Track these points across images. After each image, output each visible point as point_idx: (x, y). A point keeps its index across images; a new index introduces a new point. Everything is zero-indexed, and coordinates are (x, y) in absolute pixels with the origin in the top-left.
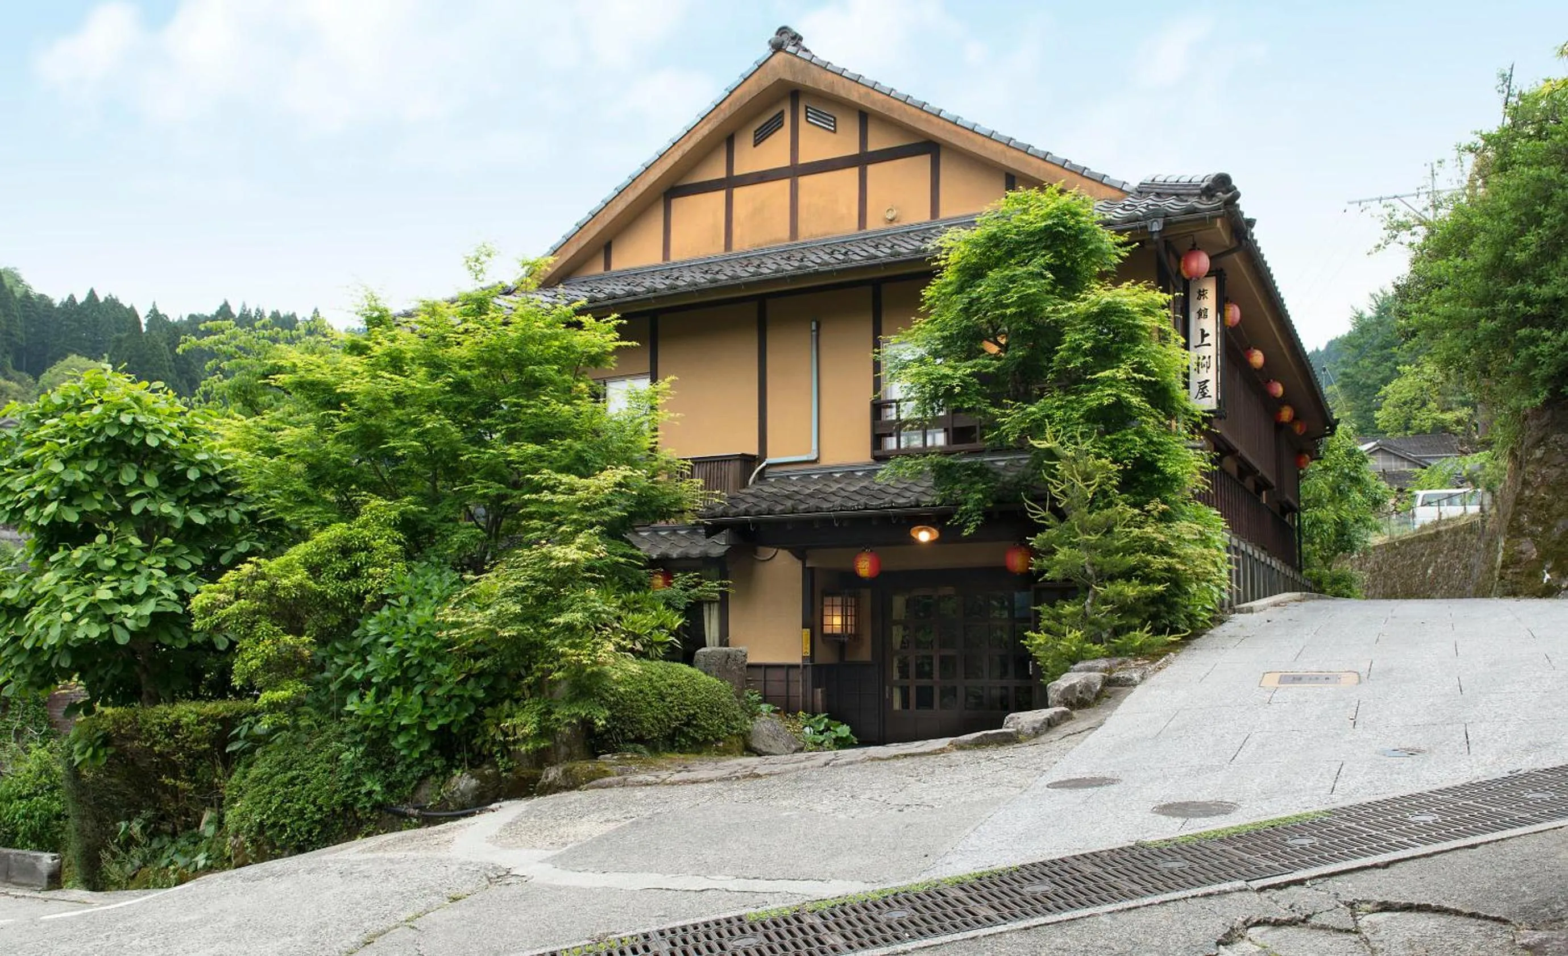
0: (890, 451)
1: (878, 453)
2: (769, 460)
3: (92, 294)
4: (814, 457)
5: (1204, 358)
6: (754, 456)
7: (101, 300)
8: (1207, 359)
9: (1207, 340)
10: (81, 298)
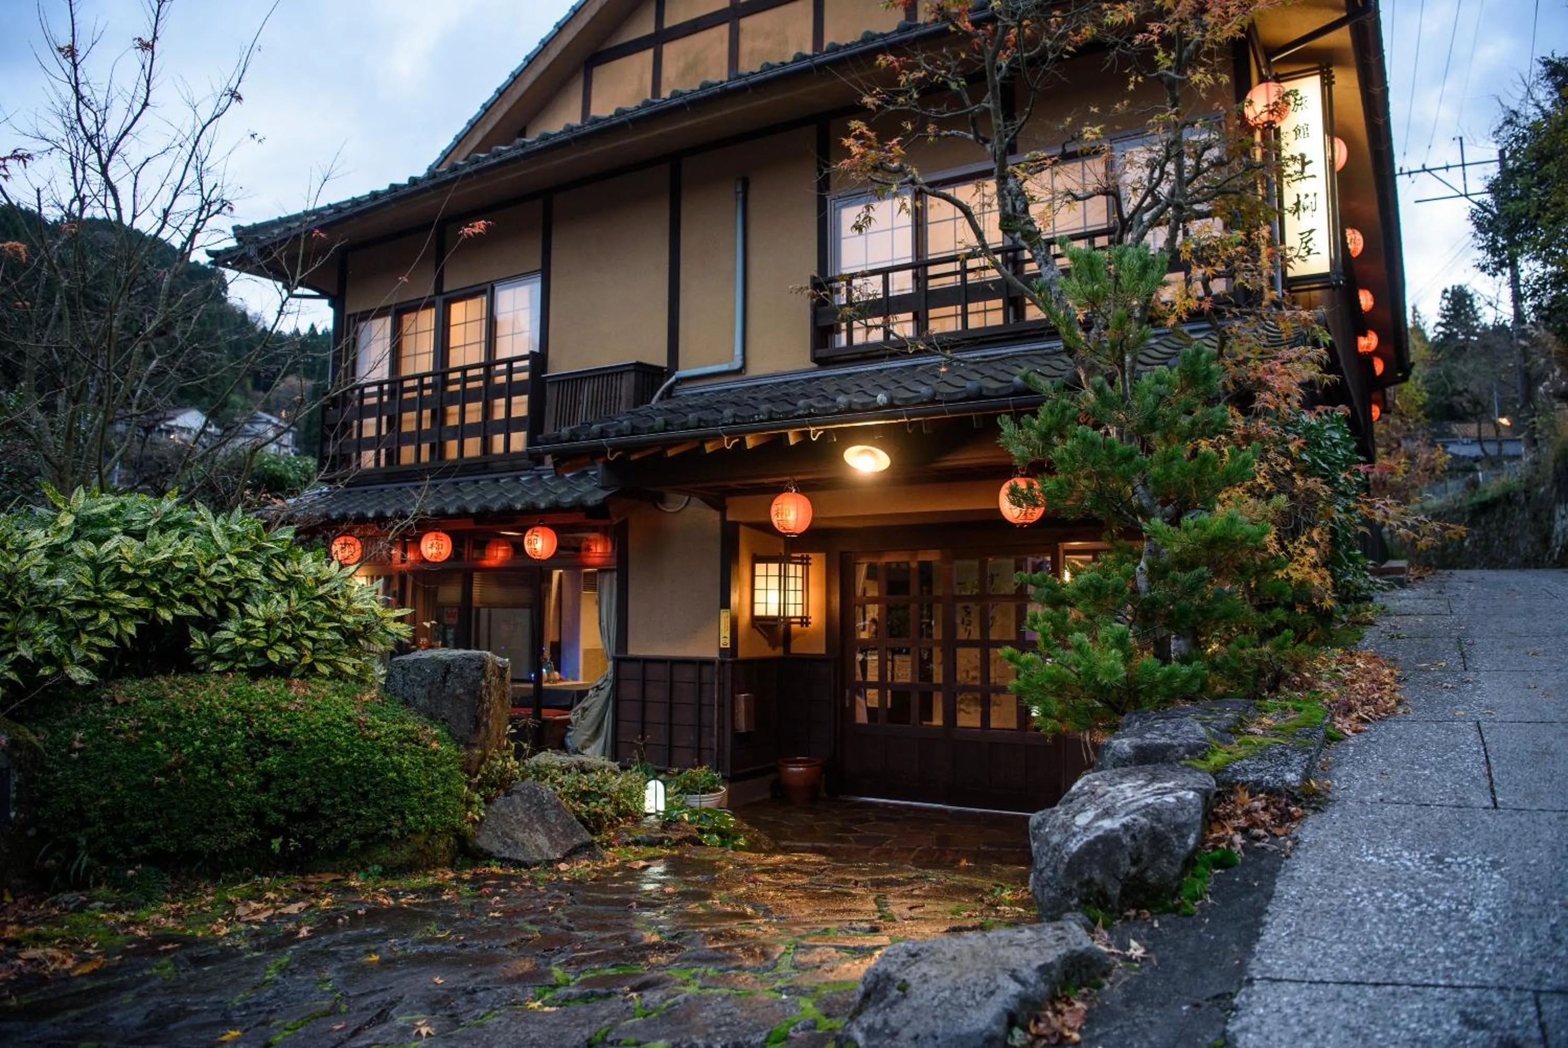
0: (840, 349)
1: (821, 353)
2: (682, 373)
3: (313, 327)
4: (737, 364)
5: (1307, 196)
6: (661, 368)
7: (320, 332)
8: (1311, 198)
9: (1309, 170)
10: (304, 330)
